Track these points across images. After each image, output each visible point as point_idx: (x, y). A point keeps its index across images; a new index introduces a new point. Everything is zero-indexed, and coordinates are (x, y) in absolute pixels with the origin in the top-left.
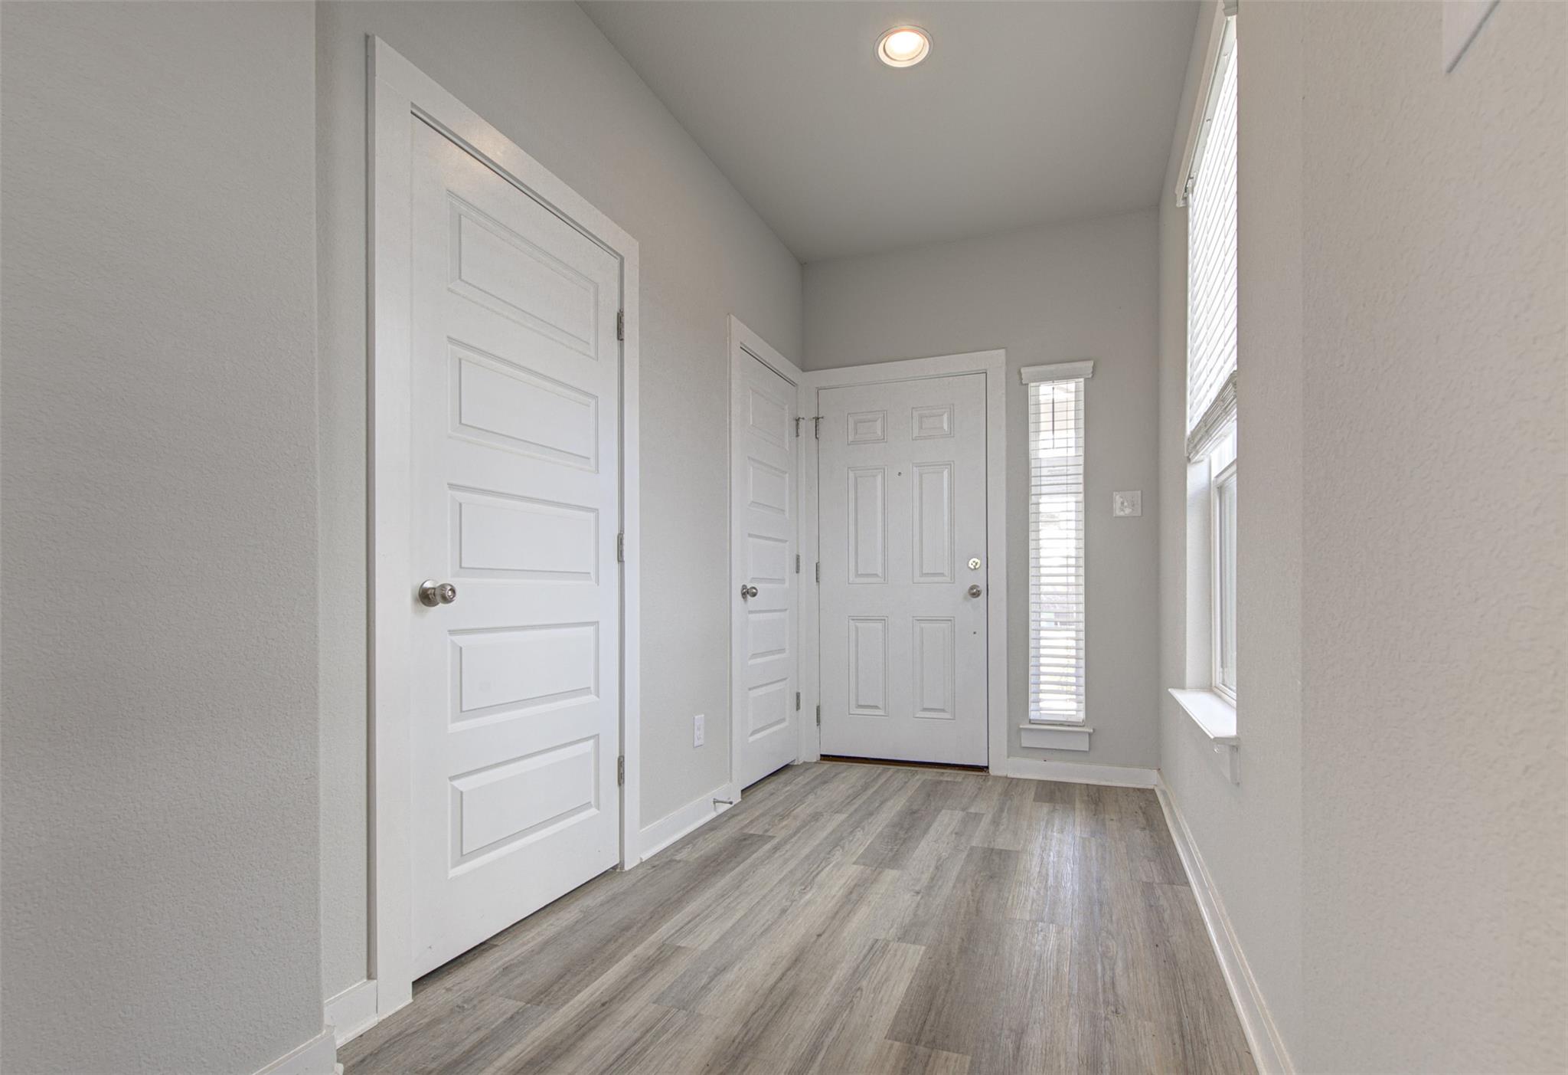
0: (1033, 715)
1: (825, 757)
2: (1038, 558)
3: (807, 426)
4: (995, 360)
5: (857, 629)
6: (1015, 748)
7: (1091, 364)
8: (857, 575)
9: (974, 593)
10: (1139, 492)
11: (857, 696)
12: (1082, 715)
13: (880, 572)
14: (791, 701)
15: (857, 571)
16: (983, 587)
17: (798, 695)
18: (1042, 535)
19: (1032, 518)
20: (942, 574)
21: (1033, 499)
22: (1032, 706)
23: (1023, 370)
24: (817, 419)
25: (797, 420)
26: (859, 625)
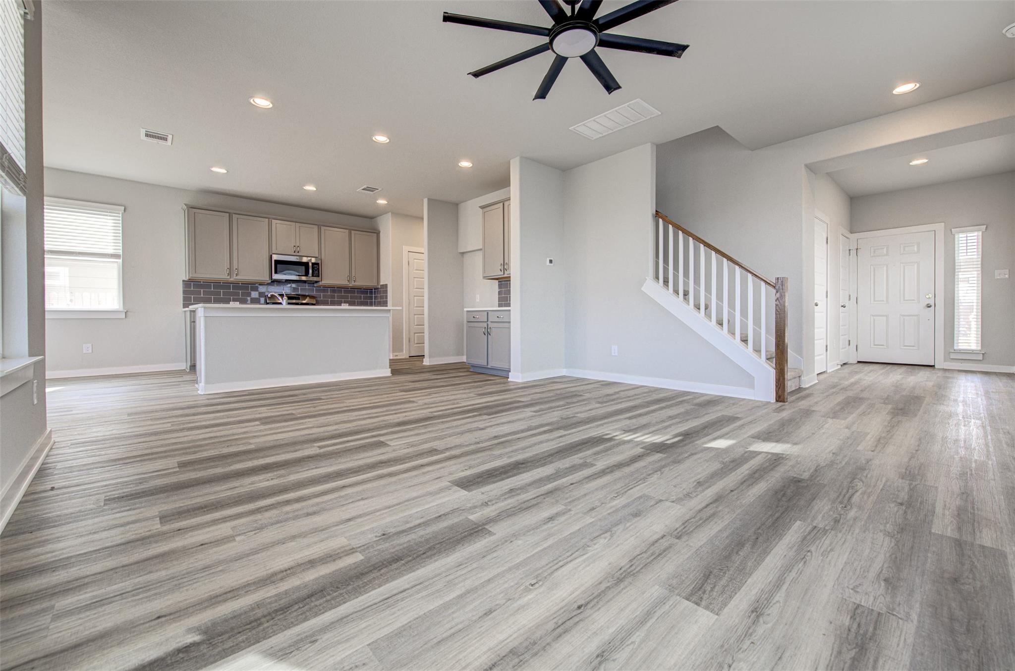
0: (955, 348)
1: (859, 362)
2: (958, 297)
3: (853, 252)
4: (940, 227)
5: (874, 320)
6: (947, 358)
7: (985, 226)
8: (875, 301)
9: (929, 306)
10: (1008, 270)
11: (874, 341)
12: (979, 348)
13: (885, 299)
14: (847, 343)
15: (874, 299)
16: (933, 304)
17: (849, 341)
18: (960, 286)
19: (956, 280)
20: (914, 300)
21: (956, 274)
22: (955, 345)
23: (953, 230)
24: (857, 249)
25: (850, 250)
26: (875, 317)
